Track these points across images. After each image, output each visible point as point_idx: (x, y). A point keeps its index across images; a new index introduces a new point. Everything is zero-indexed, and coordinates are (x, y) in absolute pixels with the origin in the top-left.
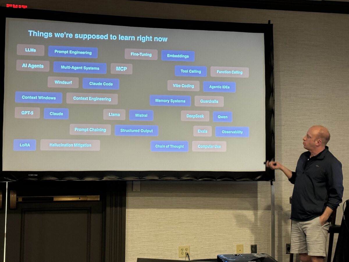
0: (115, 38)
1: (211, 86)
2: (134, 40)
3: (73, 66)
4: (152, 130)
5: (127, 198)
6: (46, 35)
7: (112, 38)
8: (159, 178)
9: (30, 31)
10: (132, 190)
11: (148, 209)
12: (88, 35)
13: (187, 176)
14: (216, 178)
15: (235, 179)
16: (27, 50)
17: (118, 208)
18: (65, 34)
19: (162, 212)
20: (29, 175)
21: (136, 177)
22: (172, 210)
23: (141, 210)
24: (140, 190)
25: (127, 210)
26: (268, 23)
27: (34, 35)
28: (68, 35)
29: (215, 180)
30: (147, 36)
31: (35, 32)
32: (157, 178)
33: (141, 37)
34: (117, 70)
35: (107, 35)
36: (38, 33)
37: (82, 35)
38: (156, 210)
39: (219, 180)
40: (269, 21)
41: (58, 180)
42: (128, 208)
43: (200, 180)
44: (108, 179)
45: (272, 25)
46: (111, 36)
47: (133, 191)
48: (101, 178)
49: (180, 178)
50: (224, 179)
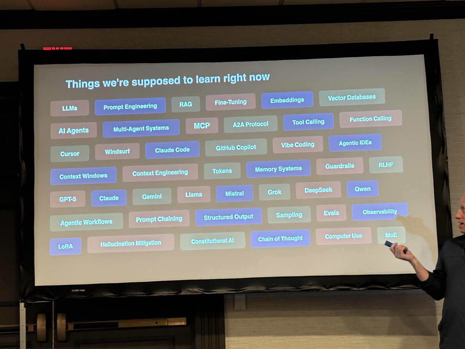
0: (190, 81)
1: (341, 142)
2: (219, 81)
3: (130, 127)
4: (252, 215)
5: (225, 320)
6: (91, 84)
7: (186, 81)
8: (266, 289)
9: (69, 82)
10: (234, 307)
11: (260, 337)
12: (151, 80)
13: (310, 284)
14: (358, 286)
15: (388, 286)
16: (65, 108)
17: (214, 336)
18: (118, 81)
19: (281, 342)
20: (73, 291)
21: (232, 288)
22: (297, 337)
23: (249, 338)
24: (245, 308)
25: (227, 339)
26: (429, 39)
27: (74, 87)
28: (122, 83)
29: (355, 289)
30: (238, 74)
31: (75, 81)
32: (262, 289)
33: (229, 77)
34: (195, 128)
35: (179, 77)
36: (80, 83)
37: (142, 80)
38: (271, 337)
39: (362, 289)
40: (432, 35)
41: (116, 297)
42: (228, 336)
43: (331, 289)
44: (188, 292)
45: (437, 40)
46: (185, 78)
47: (235, 309)
48: (178, 292)
49: (299, 287)
50: (371, 286)
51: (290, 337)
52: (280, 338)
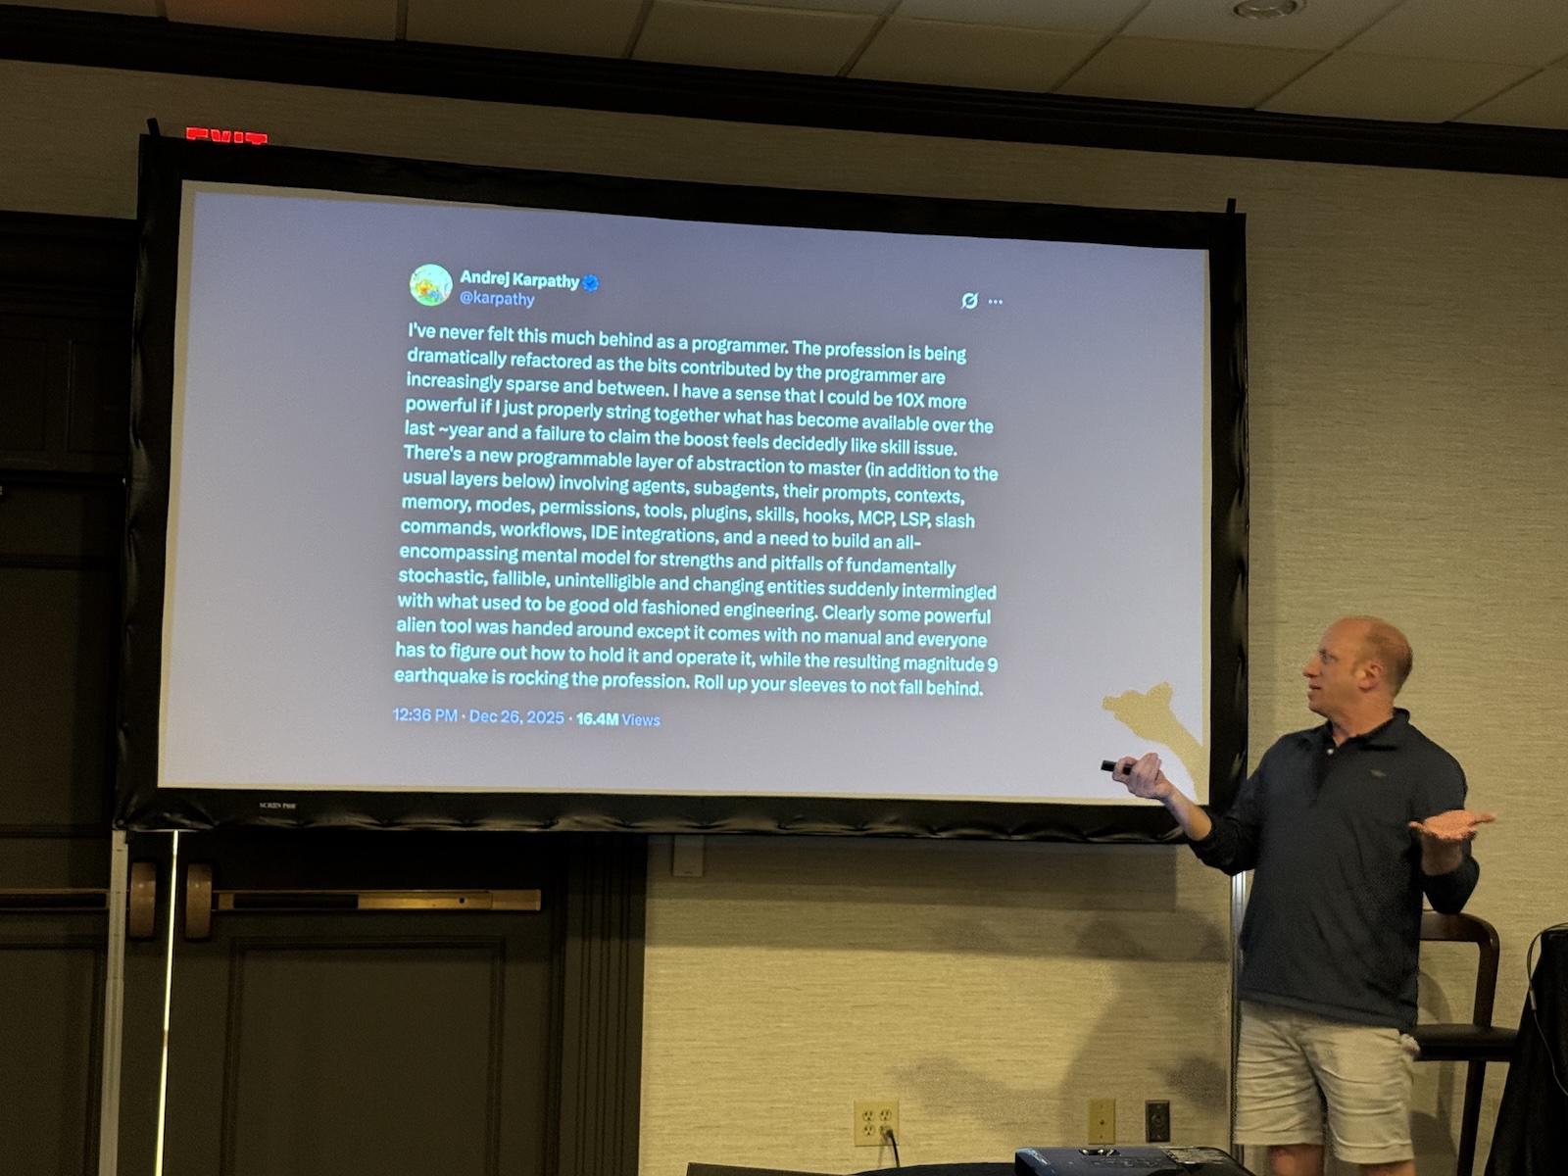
5: (648, 901)
8: (779, 827)
10: (672, 870)
11: (735, 950)
13: (893, 819)
14: (1010, 830)
15: (1085, 833)
17: (615, 943)
19: (787, 963)
20: (263, 805)
21: (688, 819)
22: (829, 953)
23: (706, 950)
24: (700, 874)
25: (648, 951)
26: (1224, 211)
29: (1003, 837)
32: (769, 825)
38: (762, 952)
39: (1020, 837)
40: (1232, 203)
41: (379, 828)
42: (653, 944)
43: (944, 835)
44: (576, 825)
45: (1243, 216)
47: (676, 874)
48: (548, 822)
49: (863, 825)
50: (1041, 833)
51: (810, 953)
52: (786, 952)
